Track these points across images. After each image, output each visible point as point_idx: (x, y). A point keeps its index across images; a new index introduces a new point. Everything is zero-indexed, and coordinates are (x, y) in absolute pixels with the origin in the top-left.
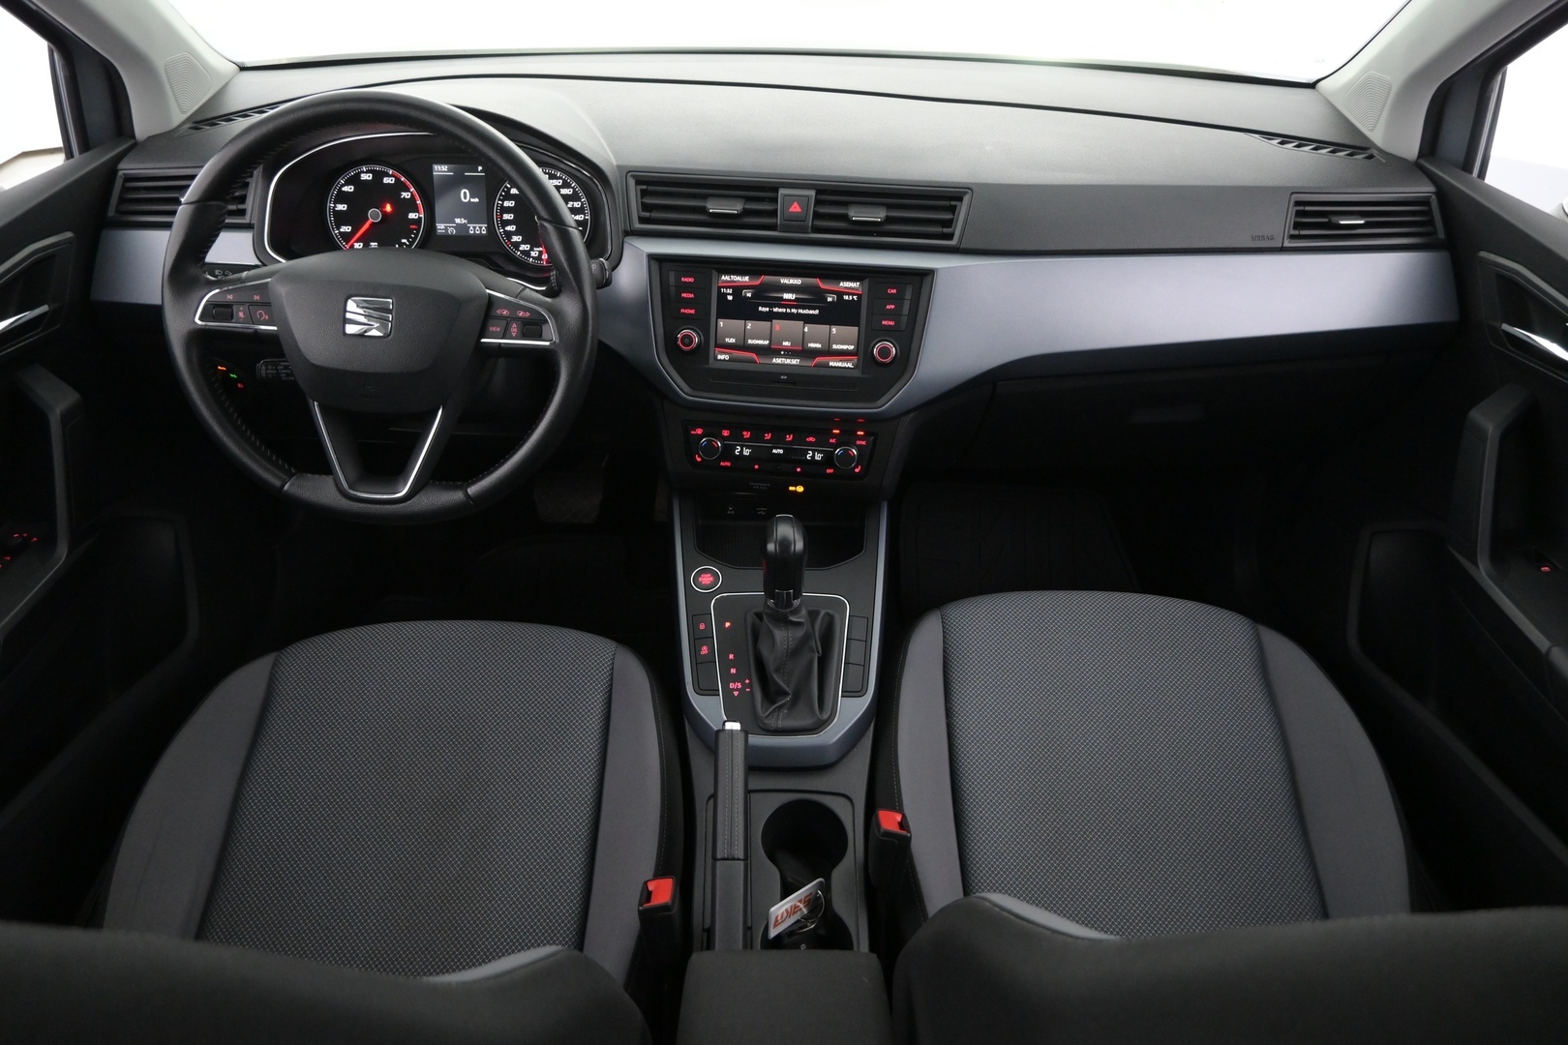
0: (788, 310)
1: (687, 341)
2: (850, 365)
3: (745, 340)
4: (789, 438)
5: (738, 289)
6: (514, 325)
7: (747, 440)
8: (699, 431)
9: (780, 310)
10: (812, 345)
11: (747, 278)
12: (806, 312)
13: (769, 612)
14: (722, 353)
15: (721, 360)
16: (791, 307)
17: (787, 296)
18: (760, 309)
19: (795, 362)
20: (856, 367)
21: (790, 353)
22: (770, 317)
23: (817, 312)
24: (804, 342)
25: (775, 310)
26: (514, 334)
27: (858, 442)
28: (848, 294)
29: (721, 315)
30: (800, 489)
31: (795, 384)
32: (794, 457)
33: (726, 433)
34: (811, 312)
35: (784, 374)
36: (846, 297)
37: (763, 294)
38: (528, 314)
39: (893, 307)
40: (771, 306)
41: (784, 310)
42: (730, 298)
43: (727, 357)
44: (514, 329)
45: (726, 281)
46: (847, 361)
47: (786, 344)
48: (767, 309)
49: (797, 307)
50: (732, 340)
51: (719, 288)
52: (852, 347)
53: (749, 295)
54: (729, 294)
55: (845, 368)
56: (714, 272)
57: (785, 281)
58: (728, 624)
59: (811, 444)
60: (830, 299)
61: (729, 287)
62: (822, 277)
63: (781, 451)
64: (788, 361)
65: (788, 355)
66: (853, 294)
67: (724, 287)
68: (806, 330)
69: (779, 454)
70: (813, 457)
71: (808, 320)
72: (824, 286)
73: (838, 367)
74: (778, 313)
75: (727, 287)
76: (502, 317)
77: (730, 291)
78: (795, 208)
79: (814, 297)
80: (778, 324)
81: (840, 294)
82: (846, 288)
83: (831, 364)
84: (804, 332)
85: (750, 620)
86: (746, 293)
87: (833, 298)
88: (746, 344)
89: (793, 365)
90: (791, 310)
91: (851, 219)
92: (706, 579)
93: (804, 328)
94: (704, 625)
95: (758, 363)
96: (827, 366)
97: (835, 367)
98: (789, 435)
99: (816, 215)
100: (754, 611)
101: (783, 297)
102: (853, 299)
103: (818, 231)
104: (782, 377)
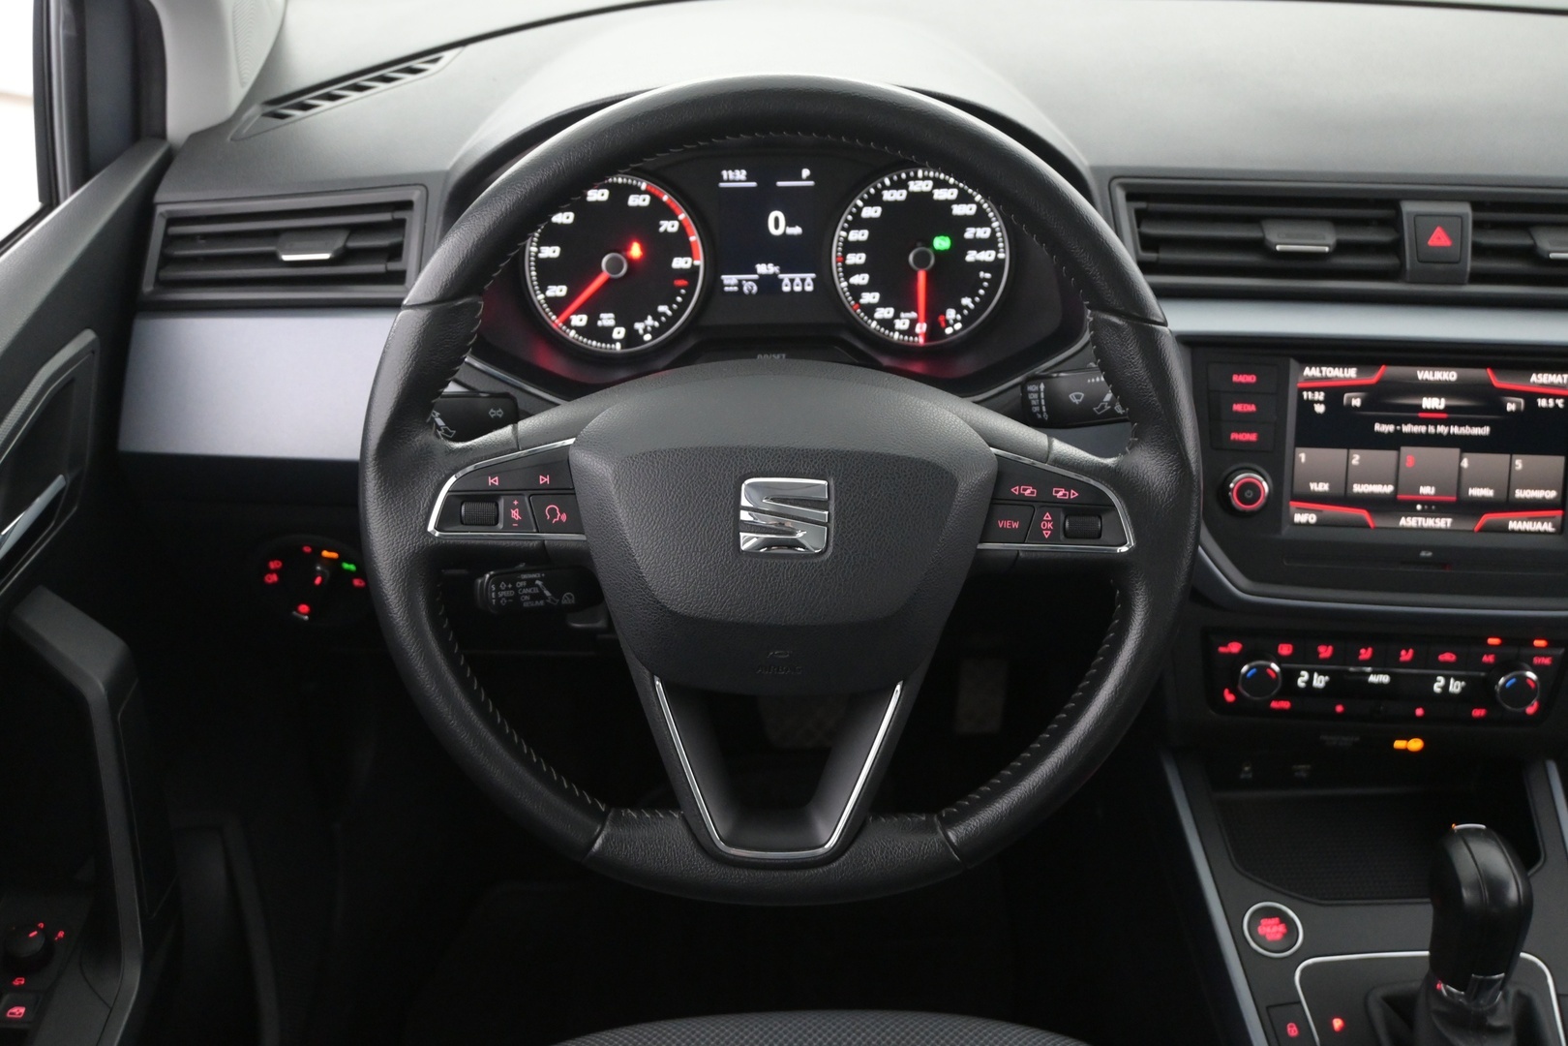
0: (1431, 429)
1: (1249, 494)
2: (1548, 527)
3: (1347, 485)
4: (1406, 655)
5: (1334, 393)
6: (1048, 516)
7: (1325, 661)
8: (1235, 648)
9: (1416, 429)
10: (1476, 492)
11: (1352, 372)
12: (1466, 430)
13: (1443, 1009)
14: (1302, 511)
15: (1300, 524)
16: (1435, 422)
17: (1430, 403)
18: (1377, 427)
19: (1443, 523)
20: (1561, 530)
21: (1433, 507)
22: (1396, 441)
23: (1485, 431)
24: (1460, 486)
25: (1407, 428)
26: (1047, 534)
27: (1536, 661)
28: (1547, 396)
29: (1305, 440)
30: (1415, 745)
31: (1444, 565)
32: (1410, 690)
33: (1285, 650)
34: (1476, 431)
35: (1427, 549)
36: (1542, 403)
37: (1385, 400)
38: (1074, 494)
40: (1398, 422)
41: (1424, 429)
42: (1320, 409)
43: (1312, 518)
44: (1047, 525)
45: (1313, 379)
46: (1543, 519)
47: (1425, 490)
48: (1391, 428)
49: (1447, 423)
50: (1322, 487)
51: (1301, 391)
52: (1551, 494)
53: (1357, 402)
54: (1318, 402)
55: (1539, 533)
56: (1293, 364)
57: (1425, 375)
58: (1337, 1023)
59: (1446, 666)
60: (1511, 407)
61: (1319, 389)
62: (1496, 367)
63: (1385, 678)
64: (1429, 522)
65: (1433, 512)
66: (1555, 397)
67: (1308, 390)
68: (1465, 463)
69: (1380, 685)
70: (1446, 687)
71: (1468, 445)
72: (1499, 382)
73: (1526, 532)
74: (1411, 433)
75: (1313, 390)
76: (1023, 501)
77: (1320, 396)
78: (1439, 239)
79: (1475, 402)
80: (1410, 455)
81: (1531, 397)
82: (1543, 385)
83: (1513, 525)
84: (1460, 468)
85: (1377, 1012)
86: (1350, 399)
87: (1518, 404)
88: (1349, 491)
89: (1440, 530)
90: (1436, 428)
91: (1546, 256)
92: (1272, 930)
93: (1461, 460)
94: (1291, 1027)
95: (1369, 527)
96: (1503, 529)
97: (1519, 532)
98: (1407, 651)
99: (1479, 251)
100: (1380, 993)
101: (1421, 406)
102: (1556, 406)
103: (1478, 279)
104: (1423, 554)
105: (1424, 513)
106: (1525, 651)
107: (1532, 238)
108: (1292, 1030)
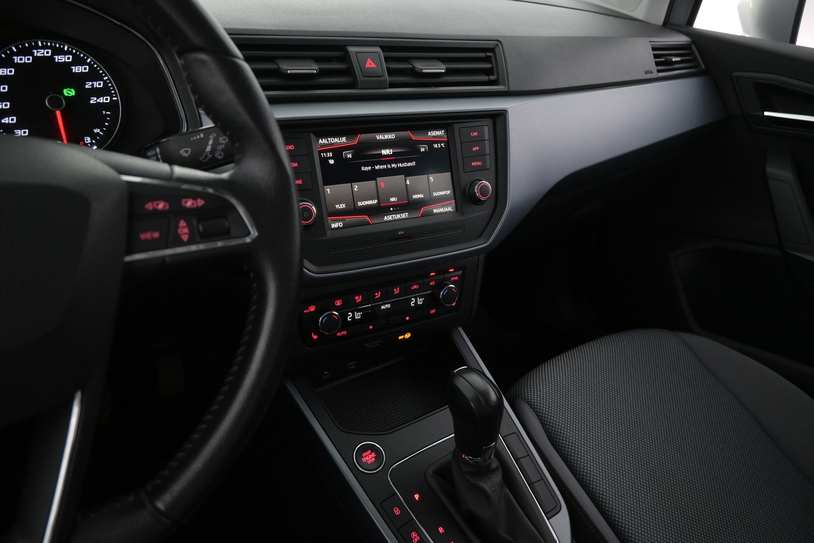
0: (389, 166)
1: (306, 214)
2: (450, 209)
3: (355, 203)
4: (397, 291)
5: (337, 152)
6: (182, 223)
7: (361, 304)
9: (382, 167)
10: (415, 197)
11: (344, 139)
12: (405, 165)
14: (335, 221)
15: (335, 229)
16: (390, 162)
17: (385, 152)
18: (363, 168)
19: (404, 215)
20: (456, 209)
21: (399, 208)
22: (373, 175)
23: (414, 164)
24: (408, 195)
25: (377, 167)
26: (185, 238)
27: (452, 279)
28: (437, 142)
29: (327, 182)
30: (408, 336)
31: (410, 238)
32: (401, 308)
33: (338, 303)
34: (409, 164)
35: (401, 230)
36: (435, 146)
37: (366, 153)
38: (200, 202)
39: (477, 148)
40: (373, 164)
41: (385, 166)
42: (332, 162)
43: (340, 224)
44: (183, 230)
45: (325, 145)
46: (447, 206)
47: (393, 199)
48: (370, 168)
49: (396, 162)
50: (342, 206)
51: (320, 153)
52: (448, 192)
53: (350, 156)
54: (330, 158)
55: (447, 212)
56: (313, 137)
57: (380, 137)
58: (417, 497)
59: (416, 291)
60: (422, 150)
61: (329, 151)
63: (388, 306)
64: (398, 216)
65: (398, 210)
66: (441, 142)
67: (323, 151)
68: (408, 183)
69: (387, 309)
70: (416, 303)
71: (407, 172)
72: (414, 137)
73: (441, 213)
74: (380, 170)
75: (326, 151)
76: (156, 213)
77: (330, 154)
78: (370, 64)
79: (407, 150)
80: (382, 181)
81: (430, 143)
82: (434, 136)
83: (435, 211)
84: (406, 185)
85: (432, 481)
86: (346, 154)
87: (425, 148)
88: (356, 207)
89: (404, 219)
90: (391, 166)
91: (421, 71)
92: (369, 458)
93: (406, 181)
94: (396, 510)
95: (371, 224)
96: (431, 214)
97: (439, 213)
98: (397, 289)
99: (390, 72)
100: (430, 471)
101: (382, 153)
102: (441, 146)
103: (392, 85)
104: (400, 233)
105: (396, 212)
106: (447, 275)
107: (412, 65)
108: (397, 512)
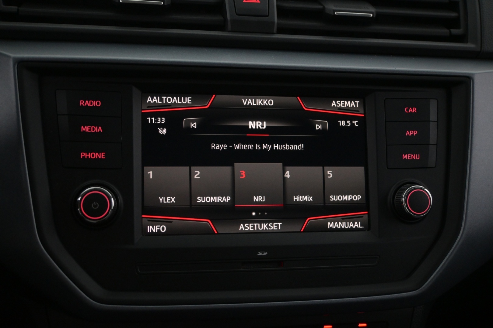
0: (258, 147)
1: (95, 205)
2: (357, 225)
3: (192, 198)
5: (174, 117)
9: (245, 147)
10: (298, 198)
11: (188, 100)
12: (285, 147)
14: (154, 222)
15: (152, 234)
16: (261, 141)
17: (254, 125)
18: (213, 146)
19: (275, 226)
20: (368, 226)
21: (266, 214)
23: (301, 147)
24: (286, 194)
25: (237, 147)
28: (346, 118)
34: (293, 147)
35: (263, 249)
36: (342, 123)
37: (218, 124)
39: (415, 133)
40: (230, 141)
41: (252, 147)
42: (163, 131)
43: (163, 228)
45: (155, 105)
46: (353, 219)
47: (258, 199)
48: (225, 146)
49: (271, 141)
50: (170, 200)
51: (145, 116)
52: (358, 197)
53: (194, 125)
54: (161, 126)
55: (351, 229)
56: (136, 93)
57: (248, 102)
60: (319, 127)
61: (161, 115)
62: (306, 95)
64: (264, 226)
65: (266, 217)
66: (352, 118)
67: (151, 115)
68: (288, 175)
71: (289, 159)
72: (307, 107)
73: (342, 230)
74: (241, 151)
75: (156, 115)
77: (162, 120)
80: (243, 169)
81: (333, 118)
82: (340, 108)
83: (330, 225)
84: (284, 178)
86: (188, 123)
87: (324, 125)
88: (193, 204)
89: (273, 232)
90: (261, 146)
91: (332, 14)
93: (284, 173)
95: (214, 233)
96: (324, 229)
97: (336, 230)
99: (282, 12)
101: (248, 126)
102: (353, 125)
103: (281, 30)
104: (260, 254)
105: (260, 219)
107: (321, 5)
